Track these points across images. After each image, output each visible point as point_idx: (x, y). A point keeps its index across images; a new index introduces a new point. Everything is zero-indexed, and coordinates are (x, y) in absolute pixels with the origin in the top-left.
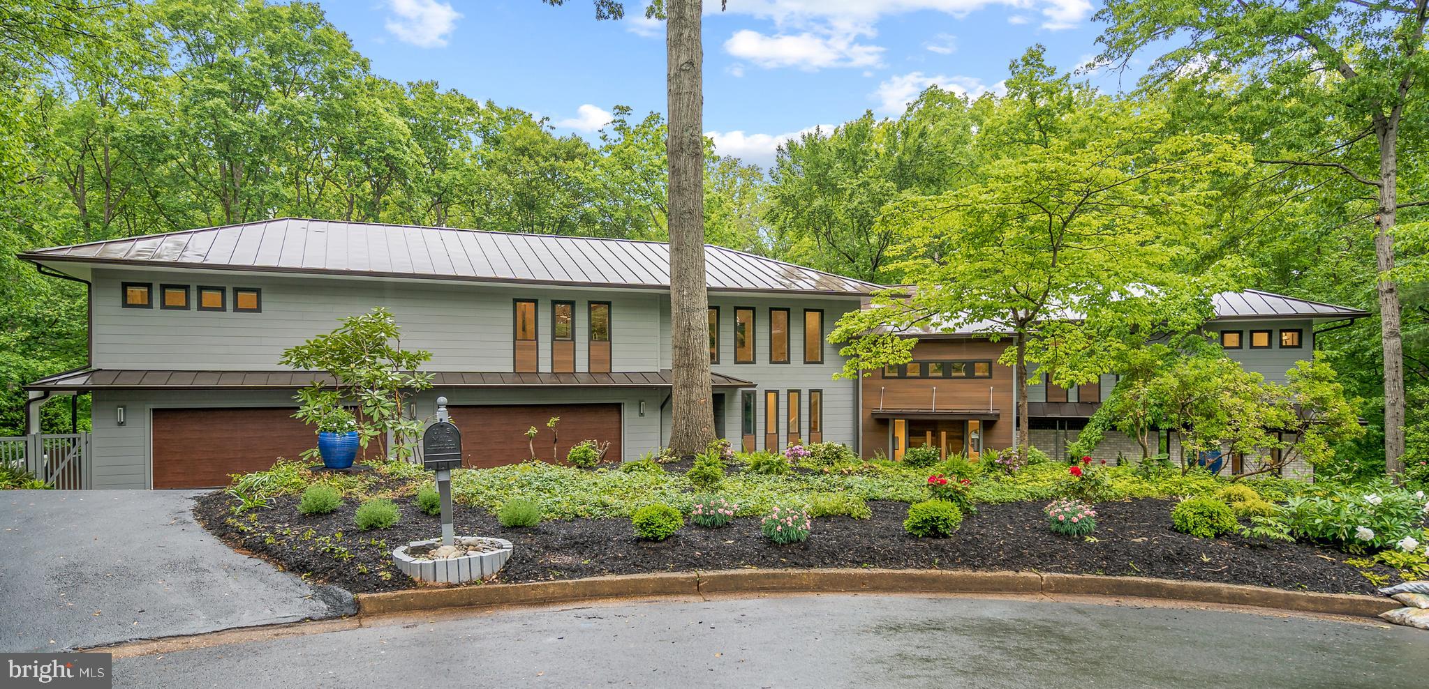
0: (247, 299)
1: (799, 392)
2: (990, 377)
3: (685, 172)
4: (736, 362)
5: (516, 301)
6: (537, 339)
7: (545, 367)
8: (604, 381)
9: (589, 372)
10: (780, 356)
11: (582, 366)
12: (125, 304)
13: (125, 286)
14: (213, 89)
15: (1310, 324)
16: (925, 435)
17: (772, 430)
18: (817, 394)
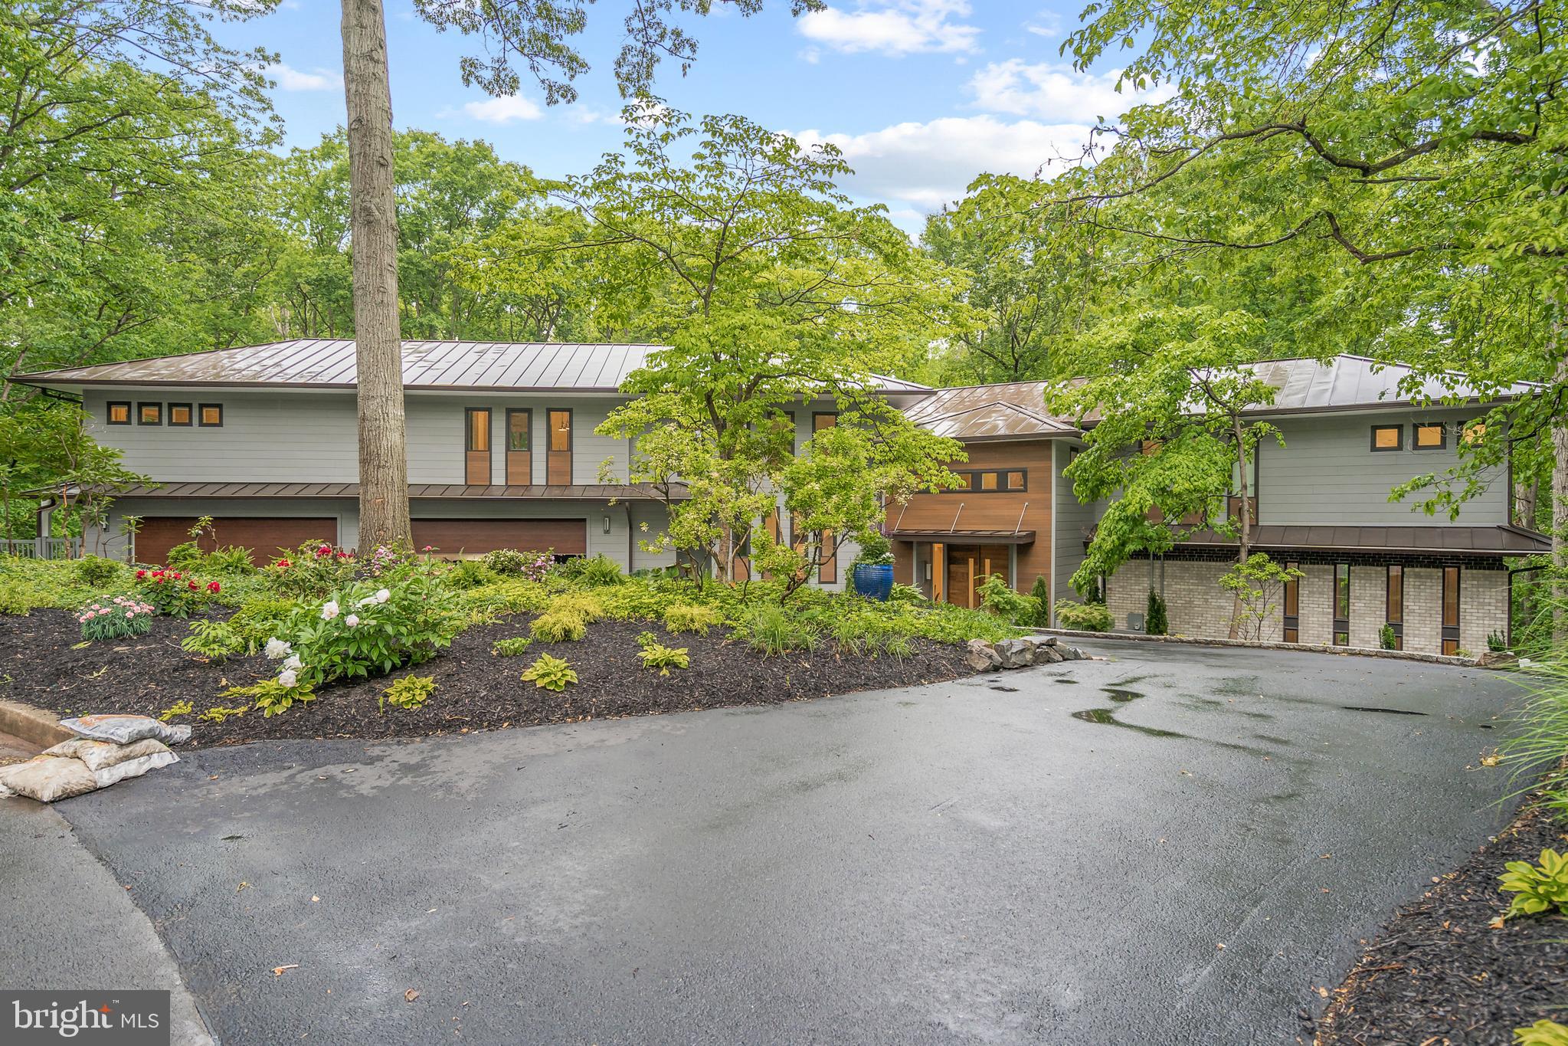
0: (211, 414)
2: (1025, 491)
5: (468, 410)
6: (490, 449)
7: (499, 479)
8: (567, 494)
9: (547, 485)
11: (539, 478)
12: (109, 422)
13: (110, 405)
16: (967, 563)
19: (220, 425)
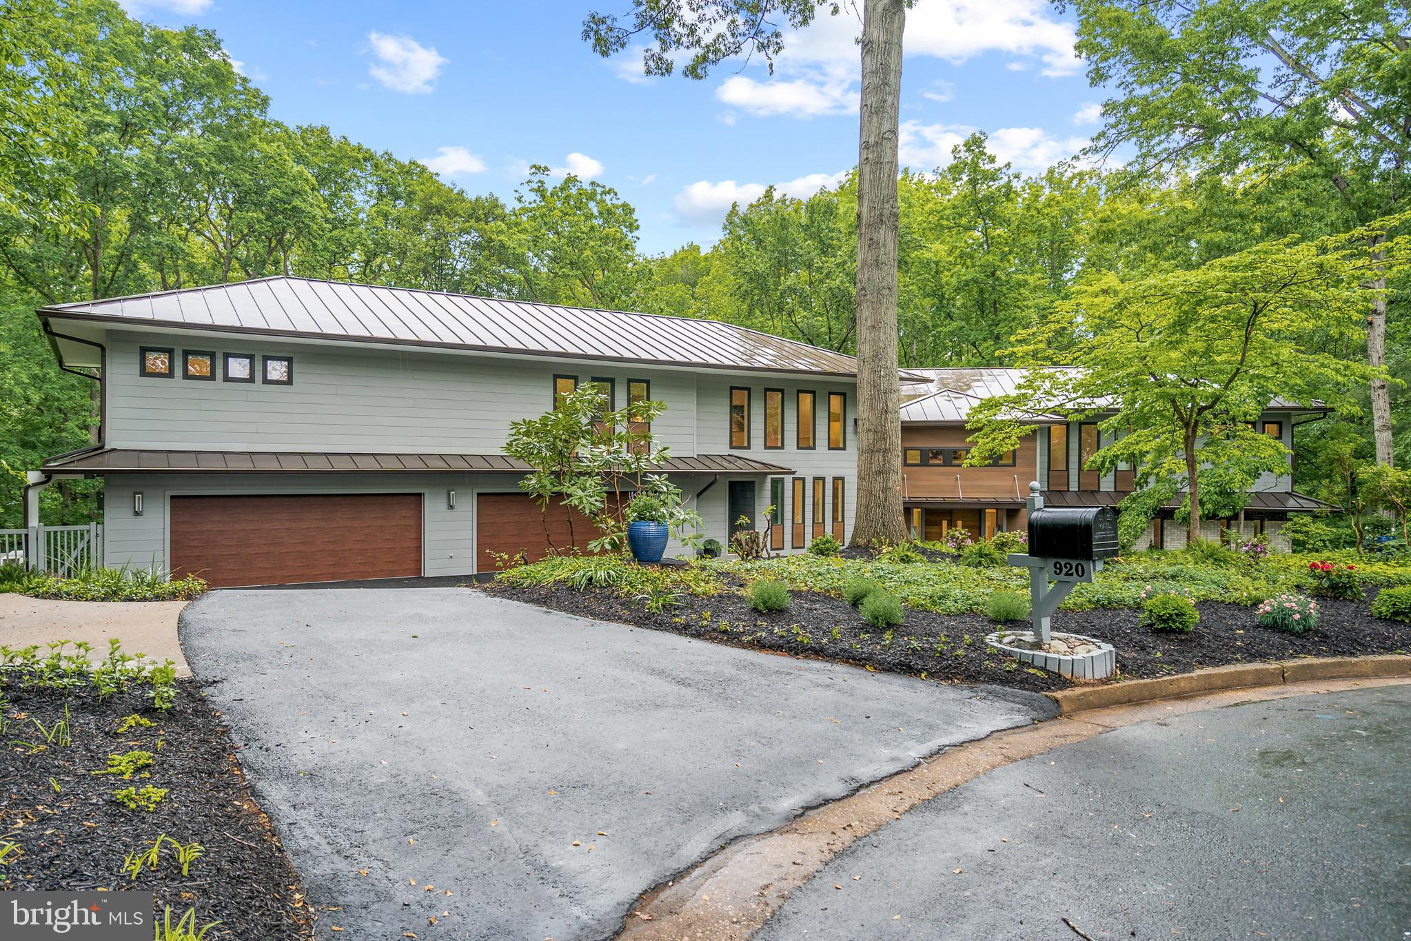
1: (823, 479)
2: (1014, 465)
3: (885, 246)
4: (766, 448)
5: (556, 377)
10: (806, 443)
12: (144, 373)
13: (144, 351)
14: (102, 122)
15: (1289, 416)
17: (799, 519)
18: (839, 481)
19: (289, 382)
